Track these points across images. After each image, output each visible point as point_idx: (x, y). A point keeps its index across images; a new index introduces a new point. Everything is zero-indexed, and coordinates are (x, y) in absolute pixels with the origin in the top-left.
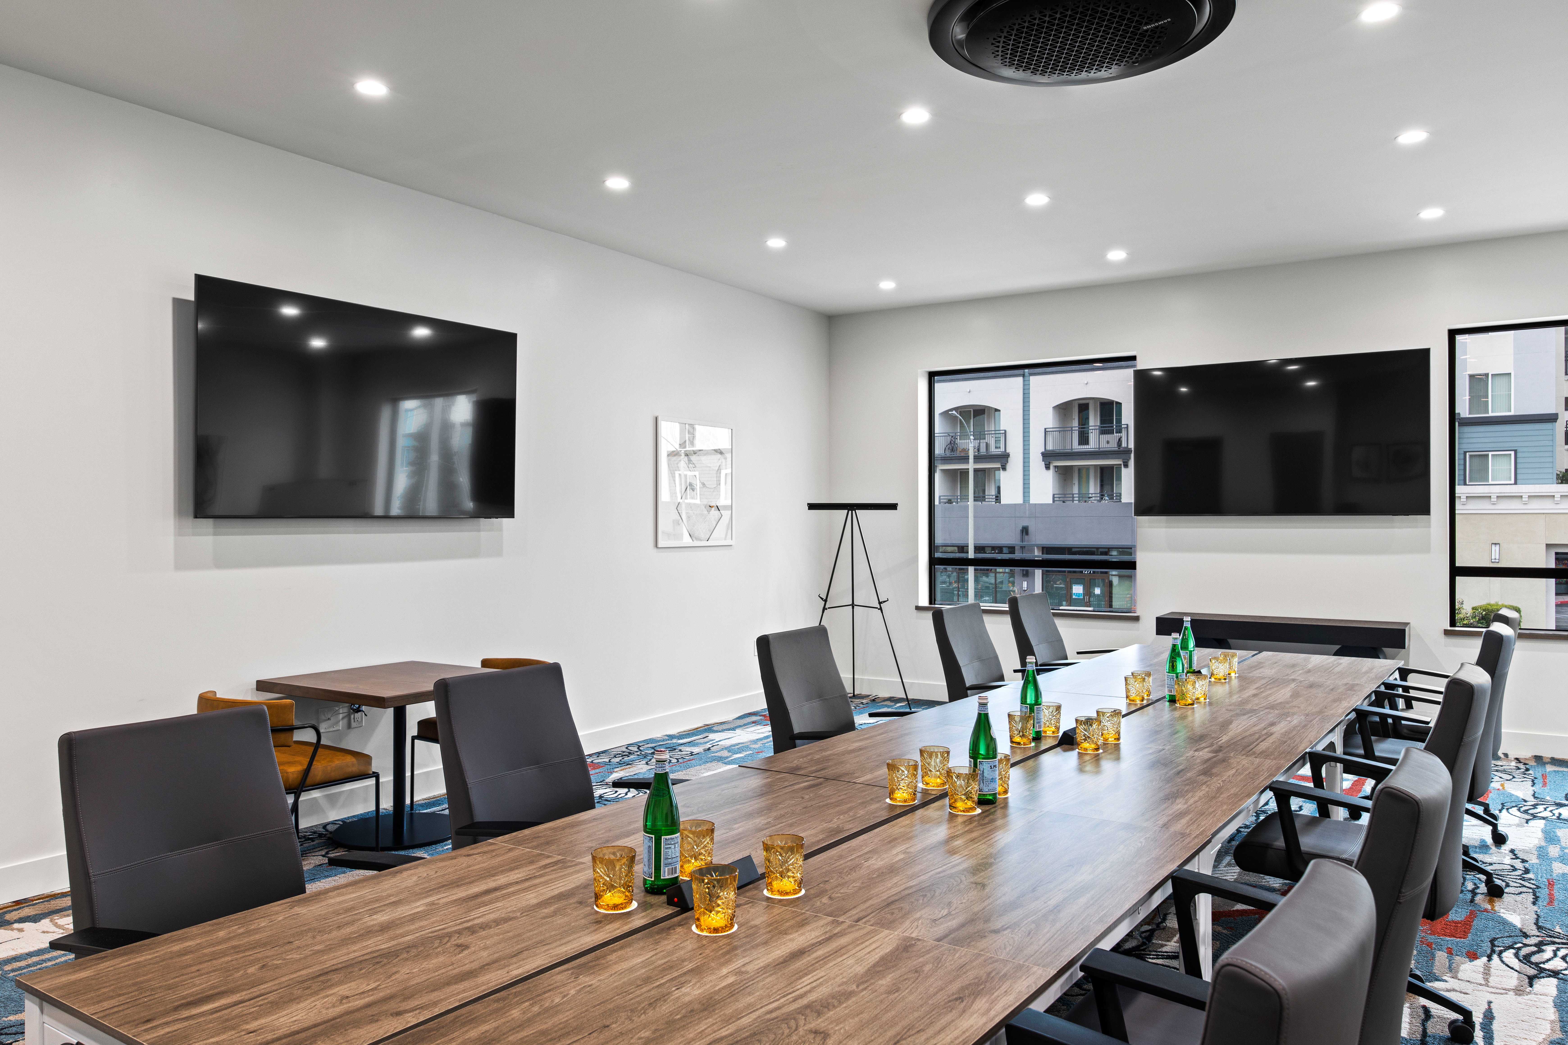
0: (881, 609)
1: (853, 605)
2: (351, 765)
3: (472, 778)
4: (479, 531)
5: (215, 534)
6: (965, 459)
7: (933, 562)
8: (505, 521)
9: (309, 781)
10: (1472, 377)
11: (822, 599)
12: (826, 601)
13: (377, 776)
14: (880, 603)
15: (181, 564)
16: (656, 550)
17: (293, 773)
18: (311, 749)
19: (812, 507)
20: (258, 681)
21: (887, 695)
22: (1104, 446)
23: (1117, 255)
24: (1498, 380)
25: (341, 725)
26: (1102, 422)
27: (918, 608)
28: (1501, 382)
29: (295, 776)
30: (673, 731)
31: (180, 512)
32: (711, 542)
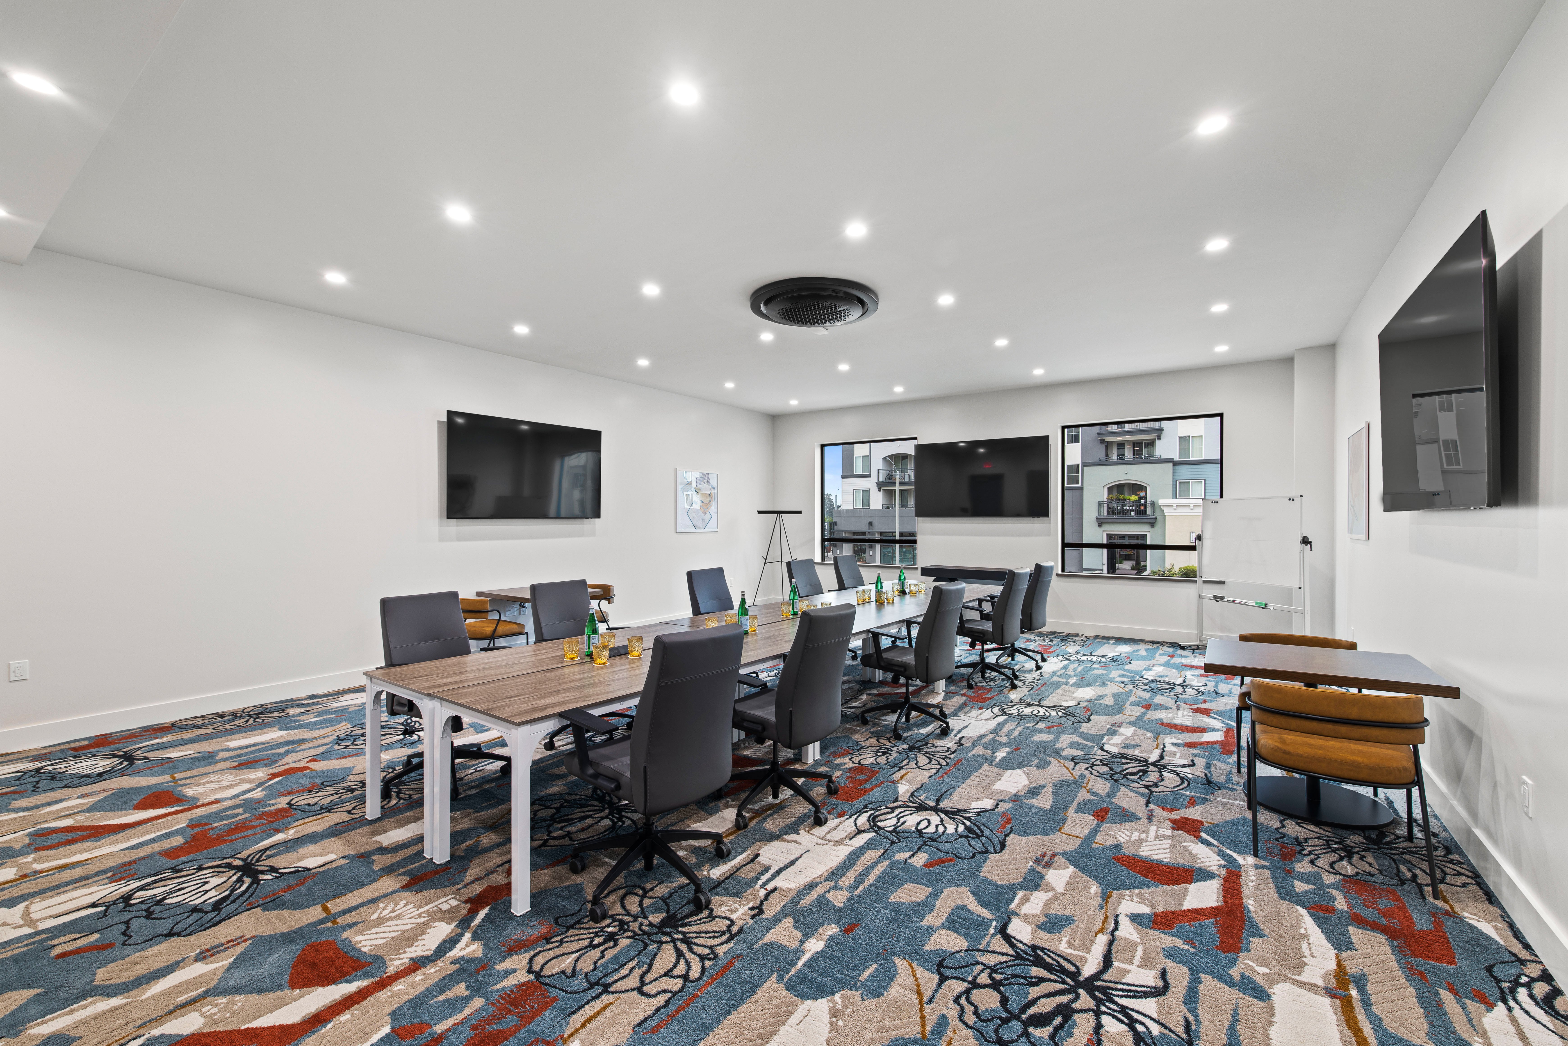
2: (515, 629)
3: (543, 623)
4: (583, 524)
6: (894, 484)
7: (824, 540)
8: (597, 520)
9: (496, 634)
10: (1180, 437)
11: (764, 558)
12: (766, 559)
13: (527, 634)
15: (441, 539)
16: (676, 535)
17: (488, 631)
18: (497, 621)
19: (759, 512)
20: (476, 592)
23: (899, 389)
24: (1195, 439)
25: (516, 613)
28: (1197, 440)
31: (441, 516)
32: (706, 530)
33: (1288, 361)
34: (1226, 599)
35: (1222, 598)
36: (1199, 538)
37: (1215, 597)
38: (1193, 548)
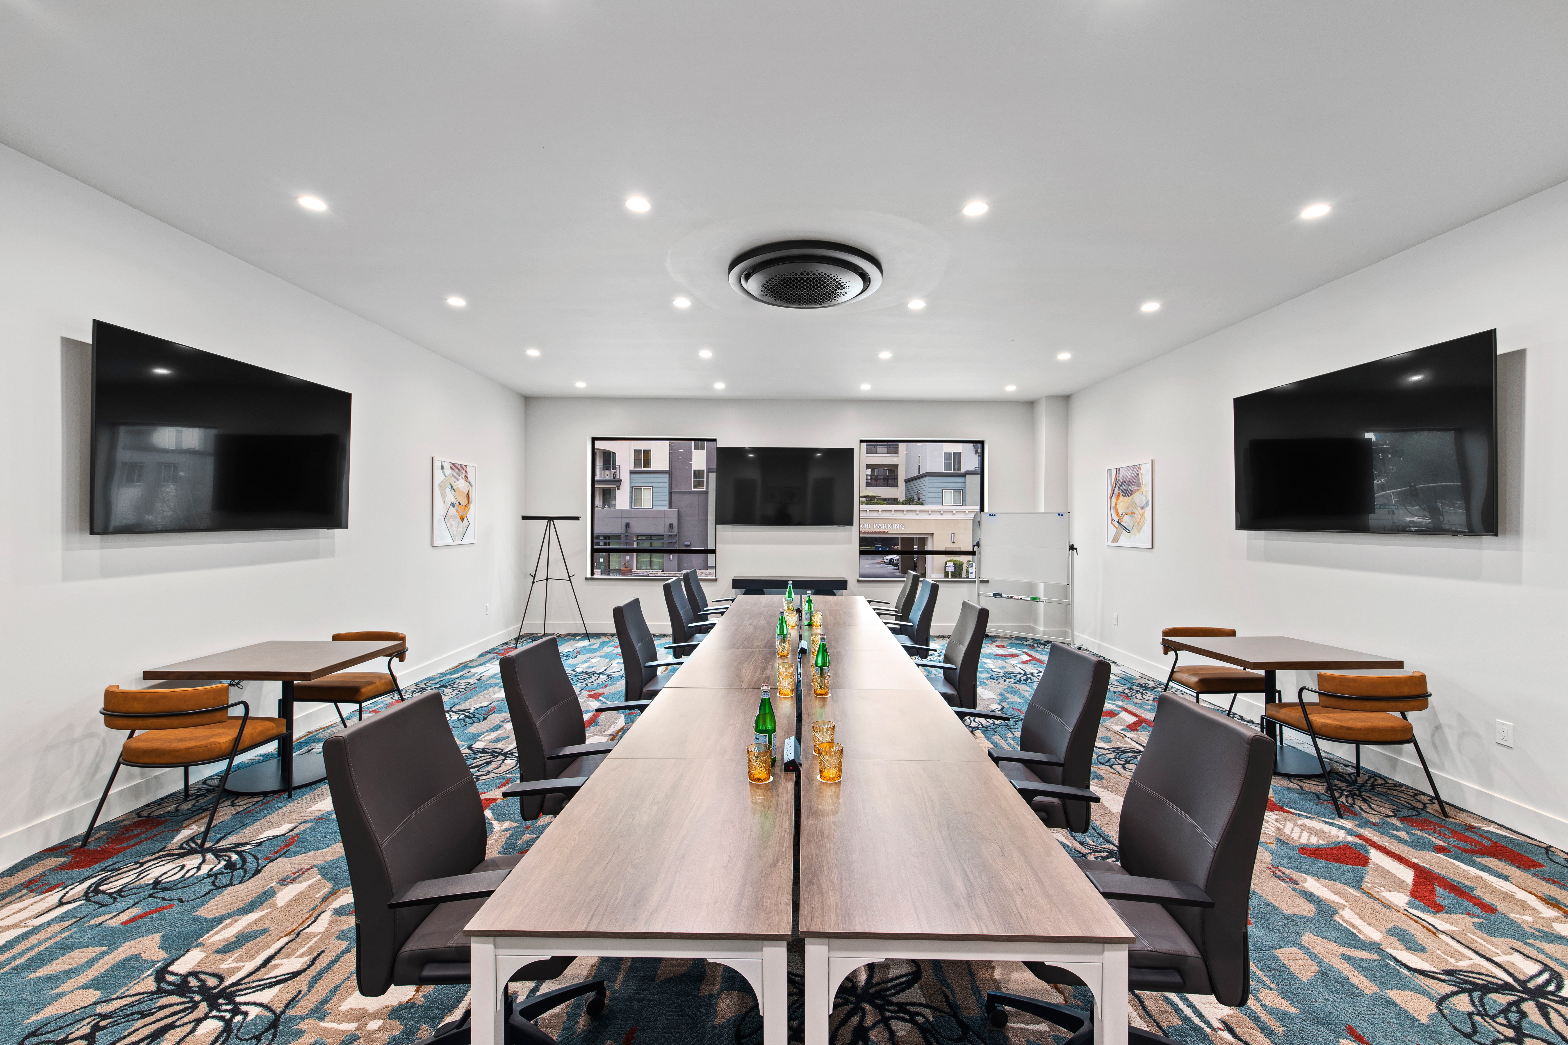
0: (570, 581)
1: (547, 579)
4: (319, 538)
5: (102, 548)
7: (593, 551)
8: (338, 531)
11: (532, 576)
12: (534, 577)
14: (569, 577)
16: (432, 548)
17: (225, 743)
18: (240, 722)
19: (524, 518)
20: (144, 672)
21: (566, 632)
22: (606, 478)
23: (719, 386)
26: (604, 463)
27: (586, 579)
29: (227, 745)
30: (442, 670)
31: (67, 530)
32: (465, 541)
33: (1031, 404)
34: (1004, 596)
35: (1000, 595)
36: (978, 545)
37: (994, 594)
38: (973, 553)
